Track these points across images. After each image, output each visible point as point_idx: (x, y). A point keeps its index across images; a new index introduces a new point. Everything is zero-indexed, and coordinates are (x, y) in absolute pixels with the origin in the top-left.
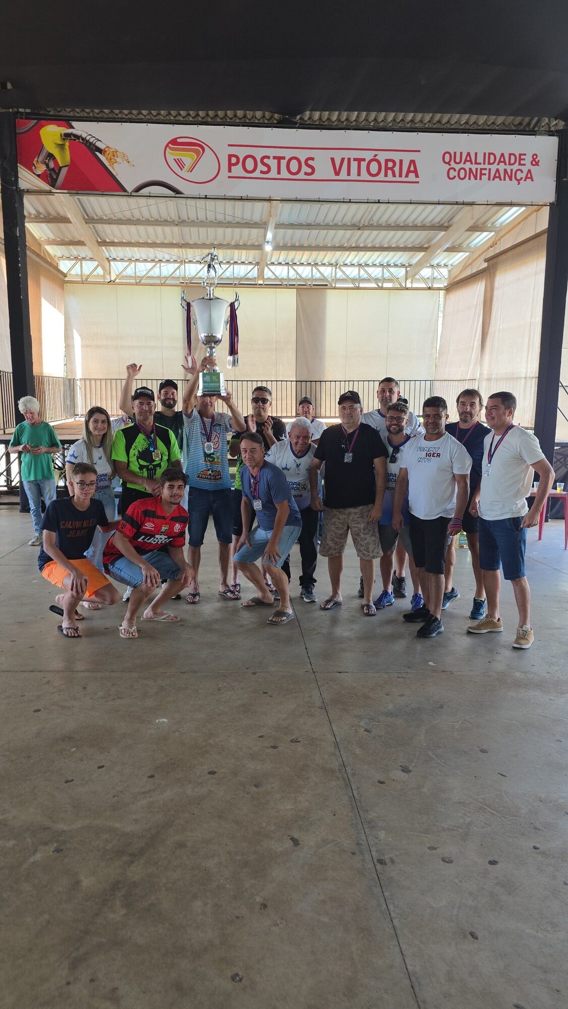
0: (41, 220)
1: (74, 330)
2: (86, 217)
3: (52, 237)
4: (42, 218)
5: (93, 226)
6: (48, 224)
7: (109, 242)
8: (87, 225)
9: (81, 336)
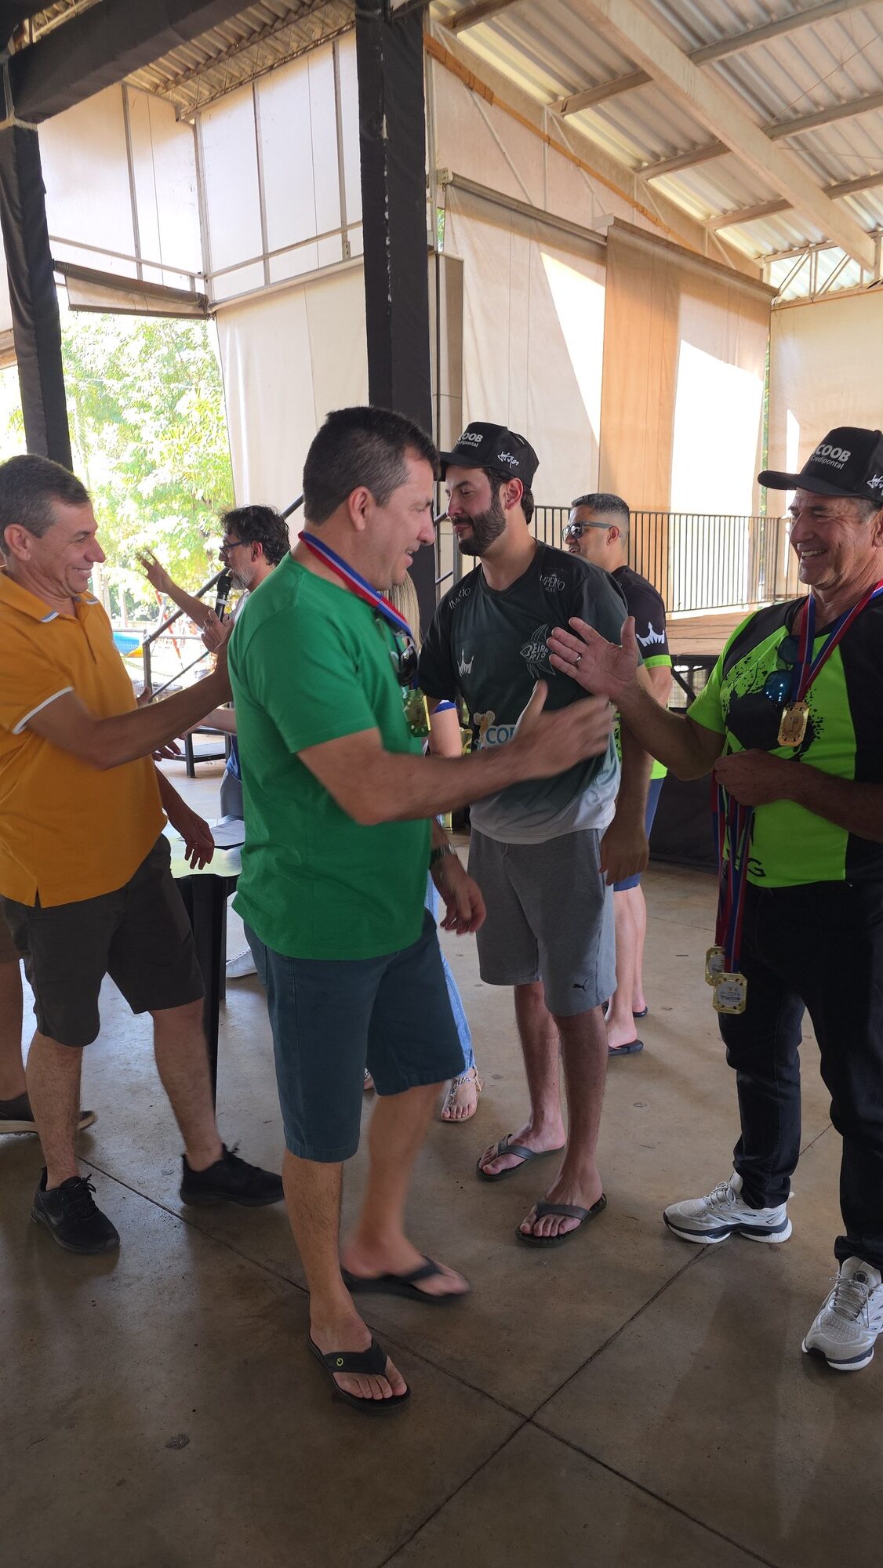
0: (678, 163)
1: (789, 413)
2: (769, 119)
3: (730, 206)
4: (682, 157)
5: (796, 139)
6: (699, 166)
7: (855, 182)
8: (779, 143)
9: (801, 421)
